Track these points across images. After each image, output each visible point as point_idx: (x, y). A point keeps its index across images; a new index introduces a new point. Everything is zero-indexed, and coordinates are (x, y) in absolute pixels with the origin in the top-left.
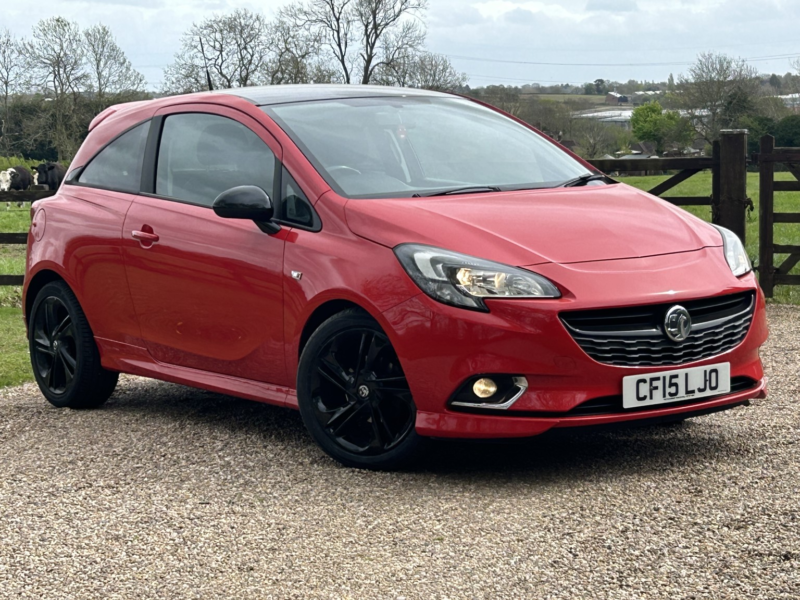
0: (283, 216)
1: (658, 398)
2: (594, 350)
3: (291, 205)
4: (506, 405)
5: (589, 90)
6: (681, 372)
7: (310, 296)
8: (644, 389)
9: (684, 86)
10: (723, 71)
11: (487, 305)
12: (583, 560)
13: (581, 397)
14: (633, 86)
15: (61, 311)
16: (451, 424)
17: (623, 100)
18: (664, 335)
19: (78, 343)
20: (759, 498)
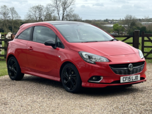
0: (57, 46)
1: (127, 81)
2: (116, 72)
3: (59, 44)
4: (99, 82)
5: (105, 21)
6: (131, 76)
7: (62, 60)
8: (124, 79)
9: (123, 20)
10: (130, 18)
11: (96, 63)
12: (115, 111)
13: (112, 81)
14: (113, 20)
15: (14, 62)
16: (88, 85)
17: (111, 23)
18: (128, 69)
19: (17, 68)
20: (146, 100)
